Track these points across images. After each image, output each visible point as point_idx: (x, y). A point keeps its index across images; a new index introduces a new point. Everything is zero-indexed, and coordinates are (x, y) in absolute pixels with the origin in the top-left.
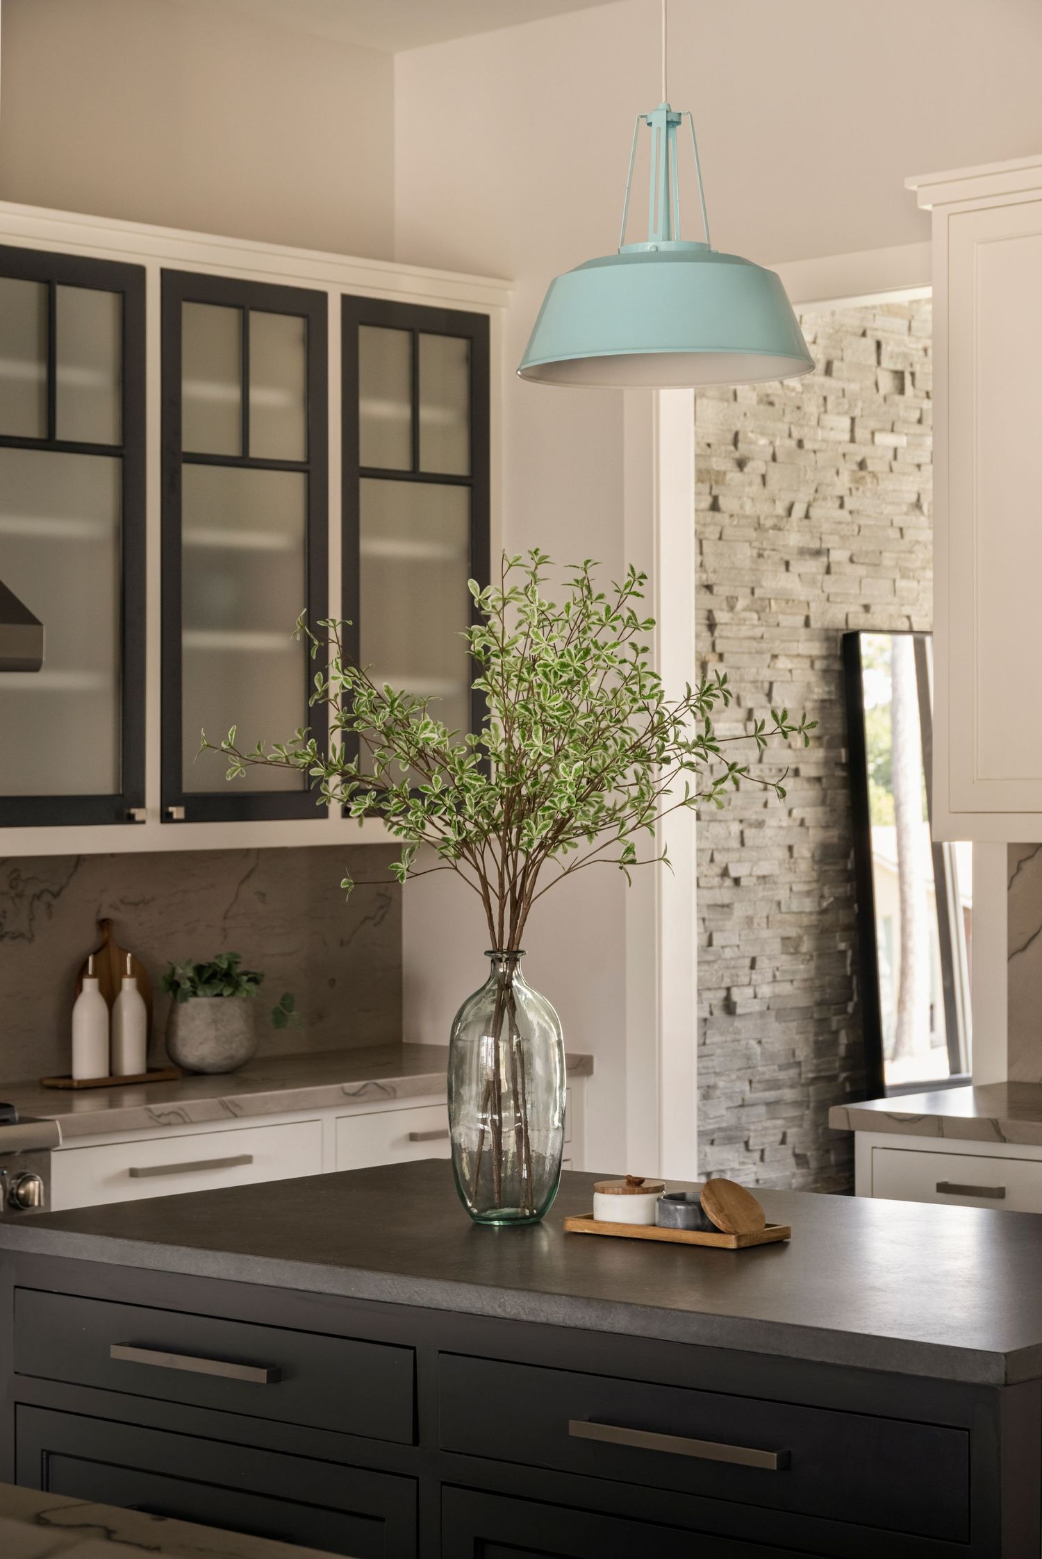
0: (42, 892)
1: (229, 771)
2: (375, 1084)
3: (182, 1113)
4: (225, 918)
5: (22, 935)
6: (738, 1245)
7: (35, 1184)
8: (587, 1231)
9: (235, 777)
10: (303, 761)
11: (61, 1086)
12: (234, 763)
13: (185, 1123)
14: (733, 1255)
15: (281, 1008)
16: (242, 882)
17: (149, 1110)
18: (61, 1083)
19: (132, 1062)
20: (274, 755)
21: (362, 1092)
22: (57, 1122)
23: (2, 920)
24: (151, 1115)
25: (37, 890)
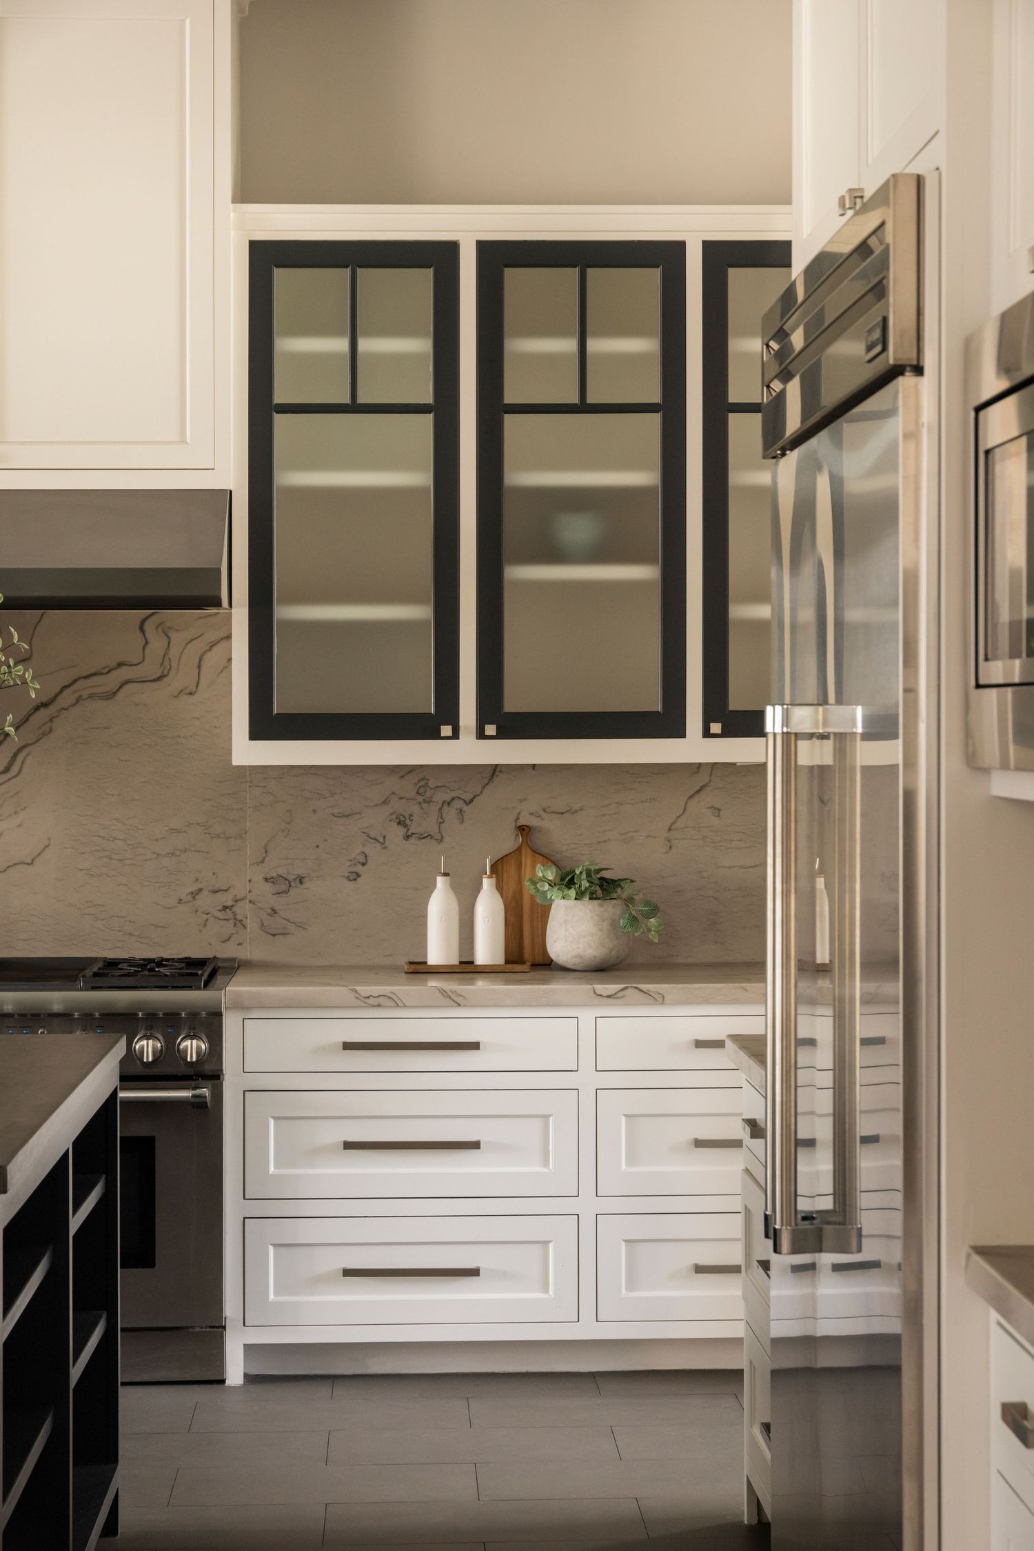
0: (453, 799)
2: (636, 988)
4: (670, 829)
5: (430, 836)
16: (691, 797)
17: (356, 991)
19: (487, 950)
21: (619, 995)
23: (408, 822)
24: (358, 996)
25: (448, 798)
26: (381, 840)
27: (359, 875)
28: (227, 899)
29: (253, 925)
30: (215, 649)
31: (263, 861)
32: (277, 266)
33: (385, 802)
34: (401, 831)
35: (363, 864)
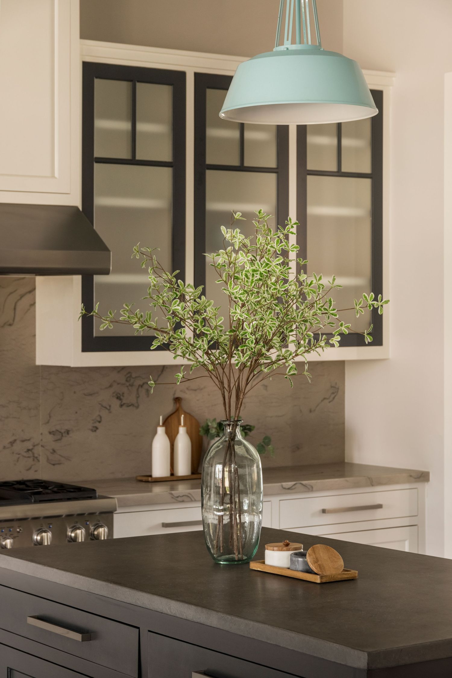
0: (144, 383)
1: (102, 326)
2: (301, 483)
3: (189, 495)
5: (132, 405)
6: (321, 581)
7: (102, 529)
8: (259, 569)
9: (105, 329)
10: (134, 320)
11: (144, 480)
12: (105, 321)
13: (192, 501)
14: (318, 586)
15: (263, 444)
17: (172, 494)
18: (144, 479)
20: (123, 317)
21: (293, 487)
22: (116, 499)
23: (122, 397)
24: (173, 496)
25: (141, 383)
26: (108, 407)
27: (97, 428)
28: (29, 445)
29: (43, 460)
30: (23, 299)
31: (48, 422)
32: (97, 78)
33: (111, 386)
34: (118, 402)
35: (100, 422)
